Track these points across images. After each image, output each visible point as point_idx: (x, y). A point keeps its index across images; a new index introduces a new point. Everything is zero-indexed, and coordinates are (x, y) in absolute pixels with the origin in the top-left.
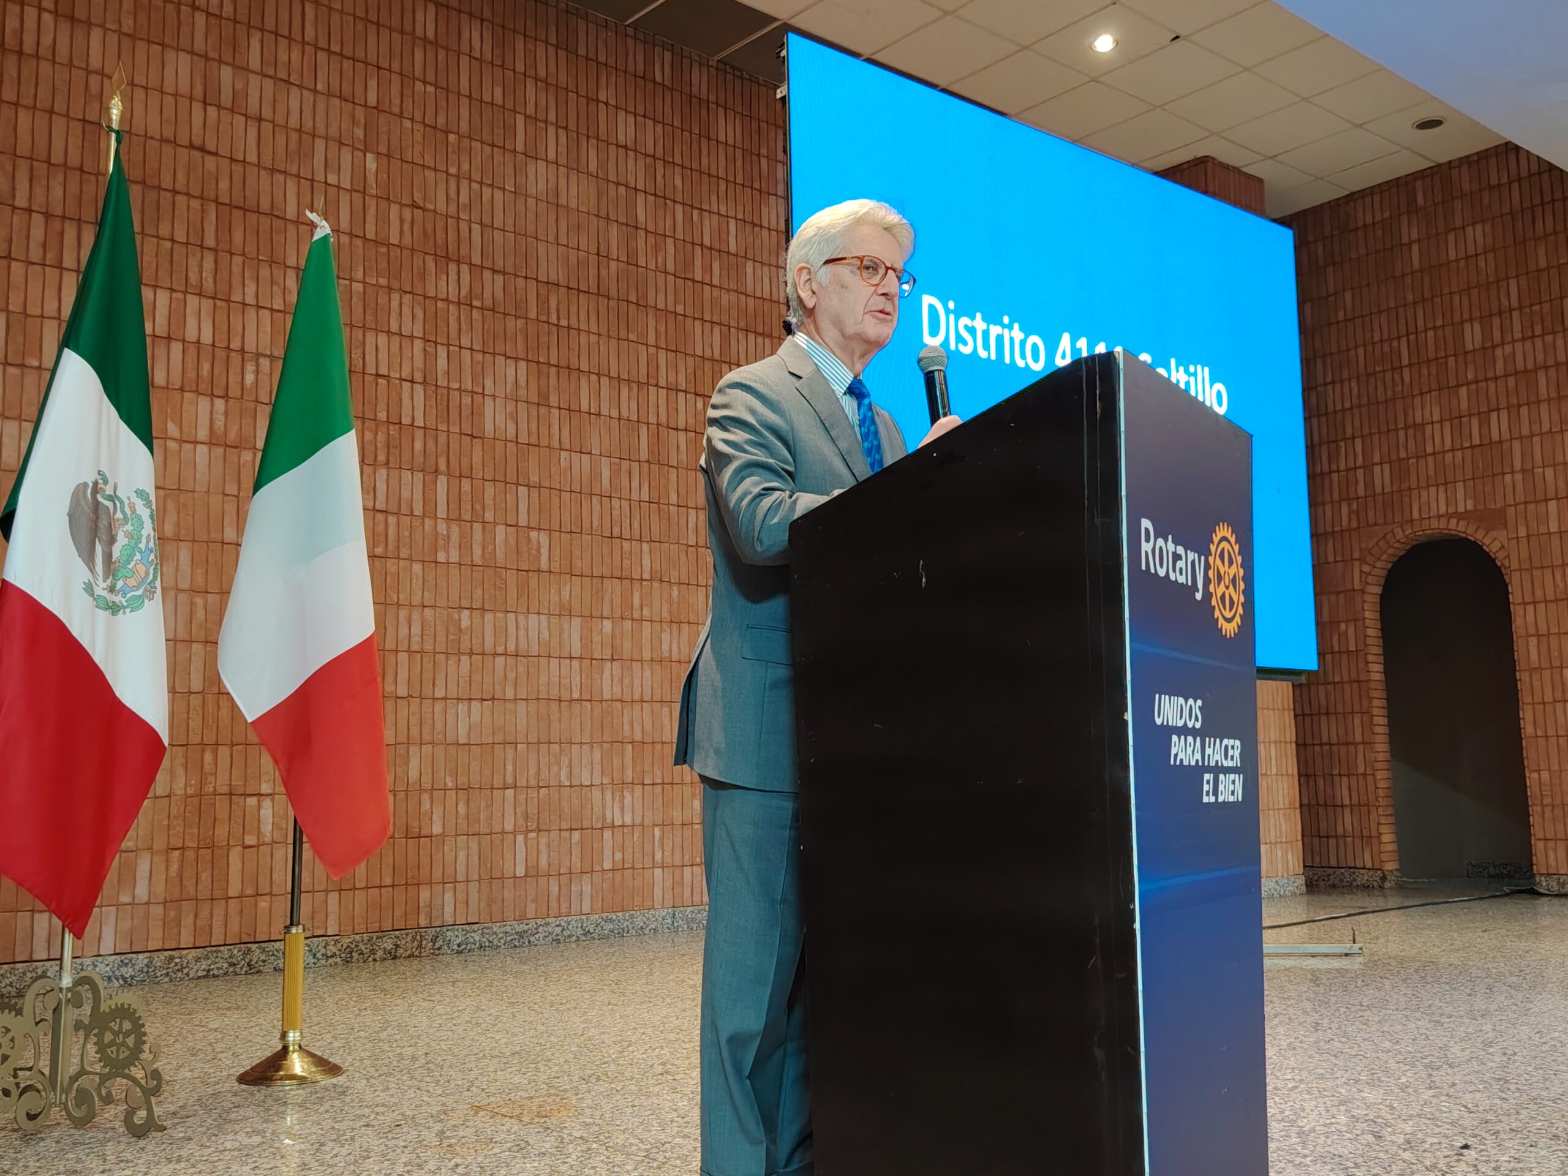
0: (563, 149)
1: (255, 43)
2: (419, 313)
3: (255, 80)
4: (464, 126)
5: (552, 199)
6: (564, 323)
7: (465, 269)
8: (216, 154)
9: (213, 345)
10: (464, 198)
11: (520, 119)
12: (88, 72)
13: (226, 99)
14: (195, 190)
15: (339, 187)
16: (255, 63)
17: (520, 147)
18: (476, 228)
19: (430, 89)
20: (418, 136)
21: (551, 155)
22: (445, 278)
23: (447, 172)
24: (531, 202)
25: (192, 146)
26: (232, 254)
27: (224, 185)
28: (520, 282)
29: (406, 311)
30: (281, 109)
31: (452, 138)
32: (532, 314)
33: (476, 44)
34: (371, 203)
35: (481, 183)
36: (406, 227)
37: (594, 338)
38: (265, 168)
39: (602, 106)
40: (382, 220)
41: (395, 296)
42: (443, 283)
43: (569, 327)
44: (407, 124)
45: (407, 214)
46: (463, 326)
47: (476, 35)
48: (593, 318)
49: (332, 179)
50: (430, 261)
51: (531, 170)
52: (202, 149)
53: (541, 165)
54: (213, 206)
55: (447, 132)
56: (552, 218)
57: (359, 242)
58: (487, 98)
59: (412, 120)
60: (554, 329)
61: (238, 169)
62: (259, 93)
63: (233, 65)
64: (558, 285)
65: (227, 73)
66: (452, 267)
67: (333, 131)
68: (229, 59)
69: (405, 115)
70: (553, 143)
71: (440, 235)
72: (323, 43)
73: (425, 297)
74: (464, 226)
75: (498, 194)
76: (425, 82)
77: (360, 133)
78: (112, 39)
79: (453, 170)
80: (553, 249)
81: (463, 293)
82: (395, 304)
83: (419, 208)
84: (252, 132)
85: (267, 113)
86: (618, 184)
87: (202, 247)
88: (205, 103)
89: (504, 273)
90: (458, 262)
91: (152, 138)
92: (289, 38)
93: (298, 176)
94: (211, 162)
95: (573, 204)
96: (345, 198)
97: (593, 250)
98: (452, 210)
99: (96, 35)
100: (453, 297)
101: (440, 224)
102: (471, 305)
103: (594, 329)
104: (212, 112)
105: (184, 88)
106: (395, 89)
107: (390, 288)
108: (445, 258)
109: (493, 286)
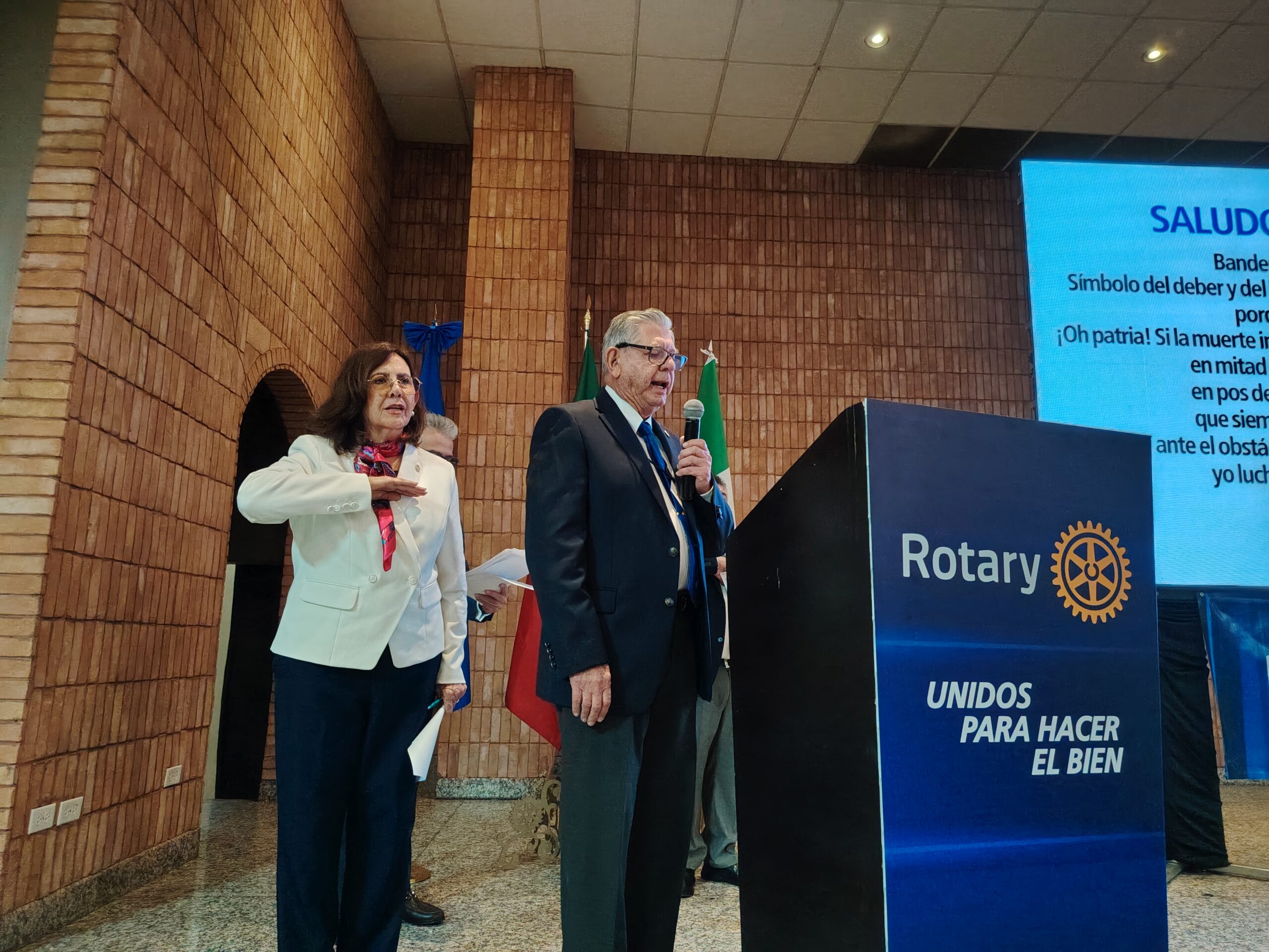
0: (959, 262)
1: (761, 249)
2: (864, 382)
3: (762, 270)
4: (890, 263)
5: (953, 295)
6: (964, 371)
7: (893, 350)
8: (741, 315)
9: (743, 419)
10: (891, 307)
11: (928, 251)
12: (675, 287)
13: (746, 283)
14: (730, 338)
15: (812, 318)
16: (761, 259)
17: (928, 266)
18: (900, 324)
19: (867, 247)
20: (860, 277)
21: (951, 267)
22: (880, 357)
23: (879, 294)
24: (938, 300)
25: (728, 314)
26: (751, 368)
27: (746, 331)
28: (932, 351)
29: (856, 381)
30: (777, 282)
31: (882, 273)
32: (941, 369)
33: (896, 213)
34: (832, 323)
35: (903, 296)
36: (854, 332)
37: (987, 377)
38: (769, 317)
39: (988, 229)
40: (839, 331)
41: (848, 375)
42: (879, 360)
43: (968, 373)
44: (853, 271)
45: (854, 324)
46: (894, 384)
47: (896, 207)
48: (986, 364)
49: (808, 314)
50: (870, 349)
51: (936, 280)
52: (735, 315)
53: (944, 275)
54: (740, 344)
55: (878, 270)
56: (953, 307)
57: (825, 347)
58: (904, 242)
59: (856, 268)
60: (958, 376)
61: (754, 320)
62: (763, 276)
63: (749, 264)
64: (959, 347)
65: (746, 269)
66: (885, 350)
67: (808, 287)
68: (748, 262)
69: (852, 266)
70: (952, 260)
71: (876, 332)
72: (800, 239)
73: (867, 371)
74: (891, 324)
75: (914, 300)
76: (863, 244)
77: (823, 284)
78: (686, 267)
79: (883, 292)
80: (955, 326)
81: (893, 364)
82: (848, 379)
83: (861, 319)
84: (761, 299)
85: (769, 286)
86: (1001, 274)
87: (735, 367)
88: (735, 289)
89: (919, 347)
90: (889, 346)
91: (707, 314)
92: (781, 241)
93: (788, 317)
94: (738, 320)
95: (968, 293)
96: (815, 324)
97: (984, 319)
98: (883, 316)
99: (678, 267)
100: (886, 368)
101: (876, 326)
102: (898, 371)
103: (987, 371)
104: (739, 292)
105: (724, 284)
106: (844, 254)
107: (844, 370)
108: (879, 345)
109: (913, 357)
